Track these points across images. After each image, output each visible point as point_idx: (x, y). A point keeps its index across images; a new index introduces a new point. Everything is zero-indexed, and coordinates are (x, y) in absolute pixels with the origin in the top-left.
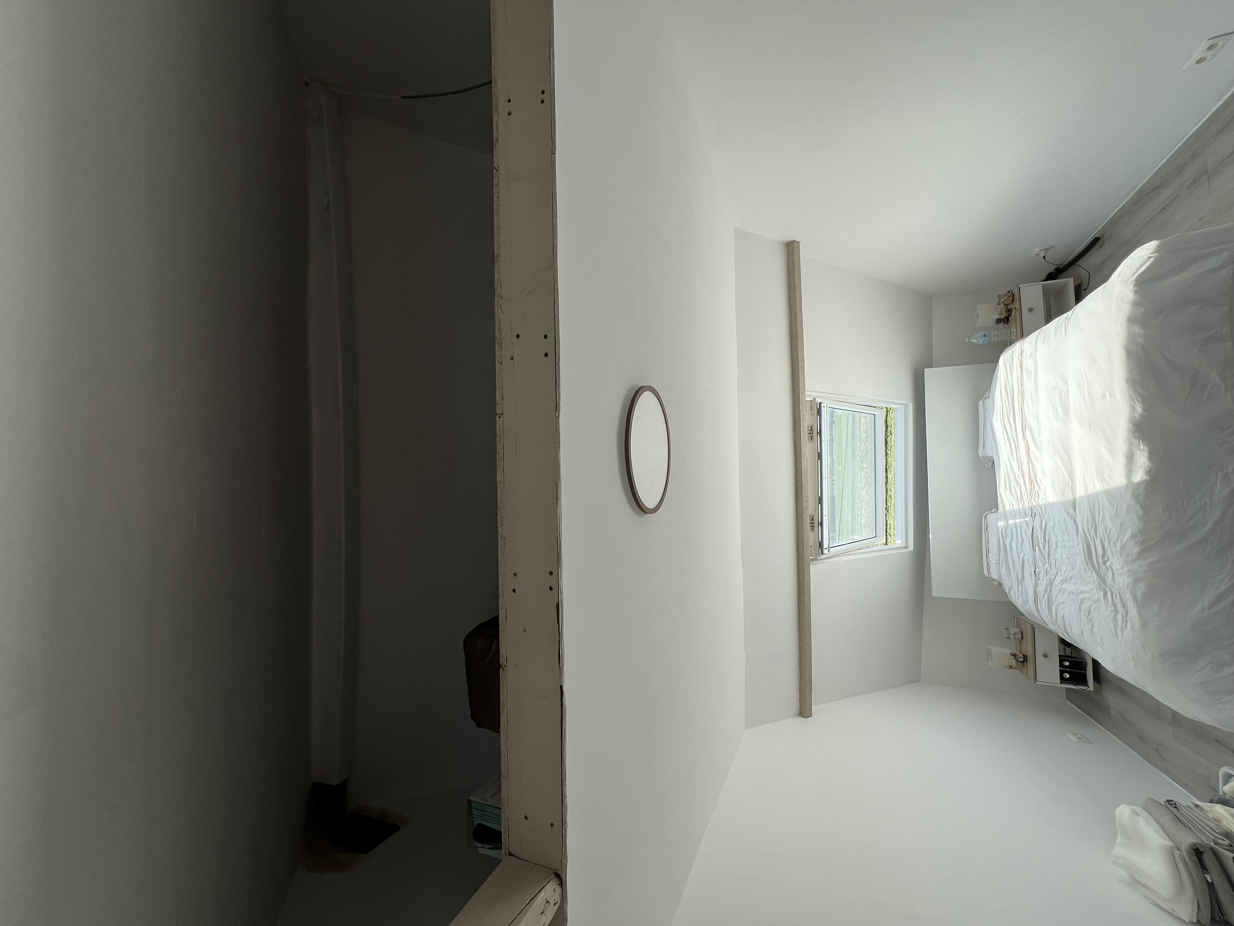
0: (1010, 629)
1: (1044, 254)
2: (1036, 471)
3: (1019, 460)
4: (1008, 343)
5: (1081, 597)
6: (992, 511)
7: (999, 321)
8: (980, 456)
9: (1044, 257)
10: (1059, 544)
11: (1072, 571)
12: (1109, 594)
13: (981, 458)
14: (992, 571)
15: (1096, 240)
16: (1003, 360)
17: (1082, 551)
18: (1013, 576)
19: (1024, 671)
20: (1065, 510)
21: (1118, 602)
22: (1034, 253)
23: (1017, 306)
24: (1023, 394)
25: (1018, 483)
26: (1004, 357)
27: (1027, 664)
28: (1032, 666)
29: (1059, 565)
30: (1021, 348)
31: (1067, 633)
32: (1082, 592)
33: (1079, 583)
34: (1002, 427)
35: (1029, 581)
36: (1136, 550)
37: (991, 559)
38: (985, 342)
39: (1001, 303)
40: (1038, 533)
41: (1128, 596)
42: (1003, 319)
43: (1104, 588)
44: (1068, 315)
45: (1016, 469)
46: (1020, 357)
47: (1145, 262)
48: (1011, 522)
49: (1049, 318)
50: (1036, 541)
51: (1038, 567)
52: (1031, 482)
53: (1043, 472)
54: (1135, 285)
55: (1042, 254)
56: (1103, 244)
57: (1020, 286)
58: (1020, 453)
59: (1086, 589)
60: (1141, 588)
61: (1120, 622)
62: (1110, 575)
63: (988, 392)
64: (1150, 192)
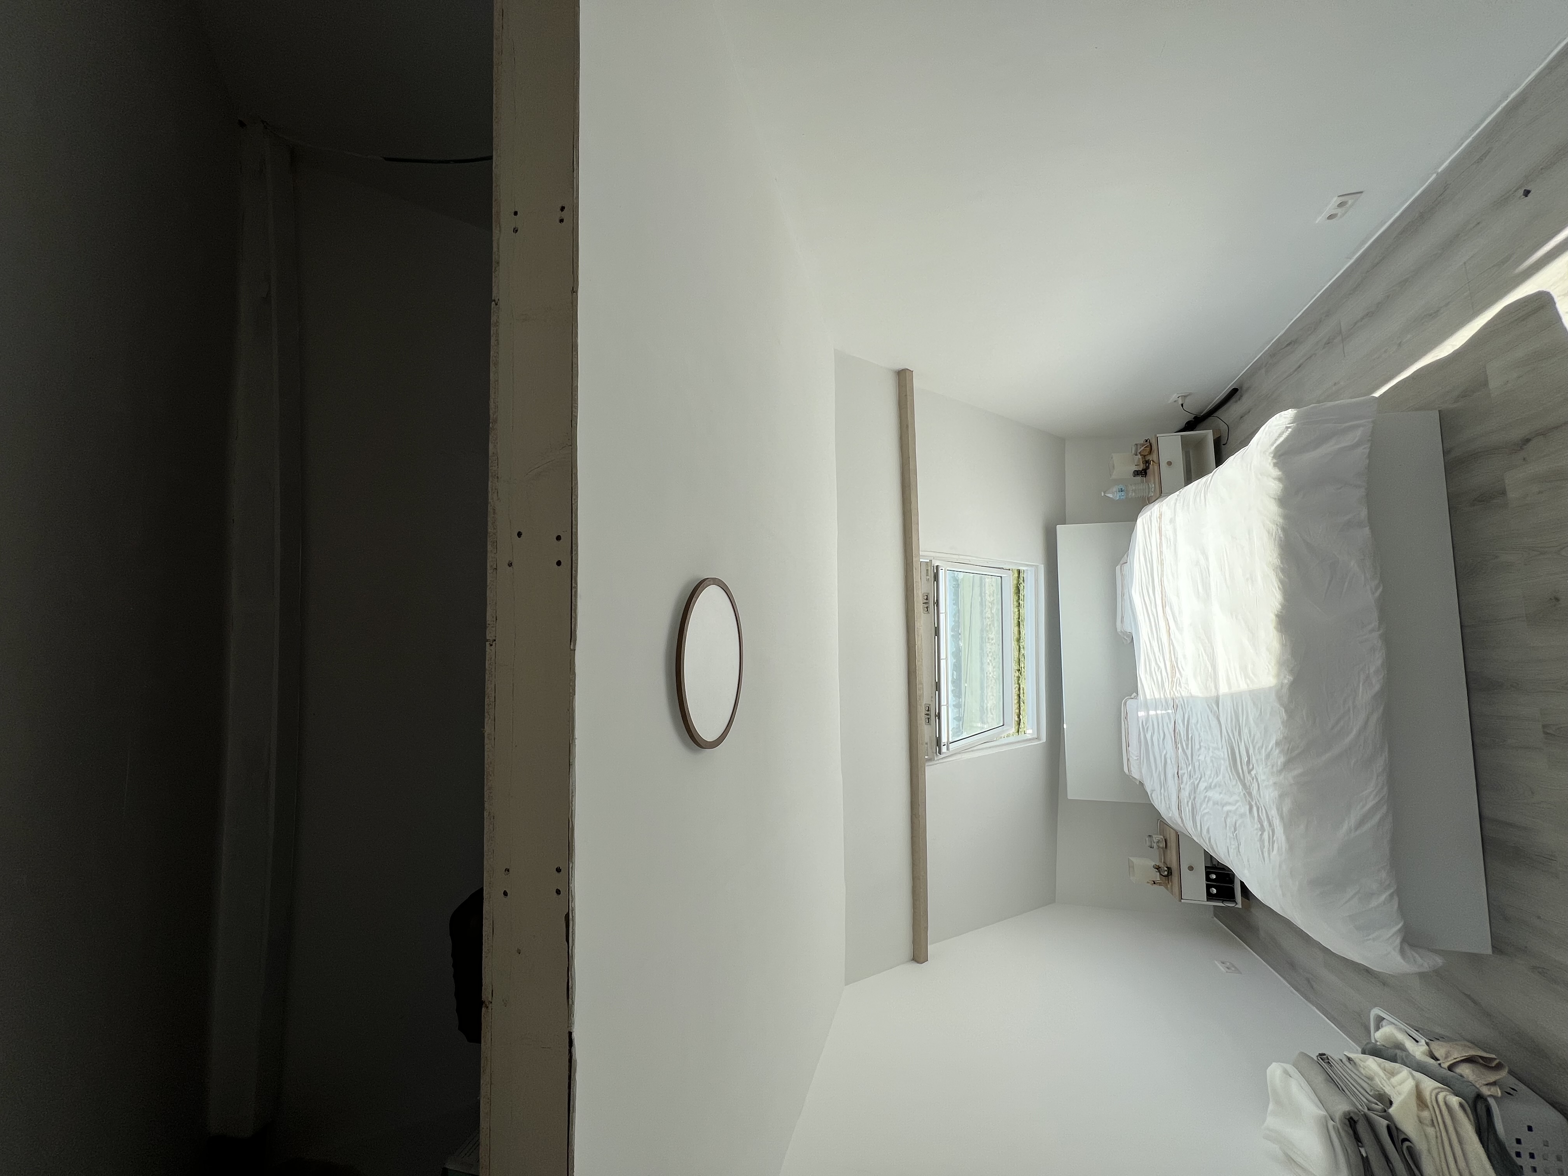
0: (1153, 836)
1: (1182, 401)
2: (1177, 656)
3: (1159, 640)
4: (1146, 501)
5: (1227, 808)
6: (1132, 697)
7: (1137, 473)
8: (1118, 630)
9: (1182, 405)
10: (1202, 744)
11: (1217, 778)
12: (1255, 809)
13: (1120, 634)
14: (1132, 769)
15: (1234, 392)
16: (1139, 521)
17: (1226, 756)
18: (1155, 775)
19: (1169, 886)
20: (1208, 705)
21: (1264, 819)
22: (1171, 400)
23: (1155, 459)
24: (1162, 564)
25: (1159, 667)
26: (1143, 519)
27: (1171, 877)
28: (1177, 878)
29: (1203, 769)
30: (1160, 510)
31: (1213, 848)
32: (1227, 804)
33: (1224, 792)
34: (1141, 600)
35: (1172, 784)
36: (1281, 760)
37: (1131, 755)
38: (1122, 497)
39: (1138, 454)
40: (1181, 728)
41: (1273, 812)
42: (1141, 472)
43: (1249, 801)
44: (1207, 480)
45: (1156, 649)
46: (1159, 521)
47: (1283, 433)
48: (1152, 713)
49: (1189, 480)
50: (1178, 740)
51: (1181, 769)
52: (1173, 667)
53: (1185, 657)
54: (1274, 457)
55: (1180, 402)
56: (1241, 396)
57: (1158, 435)
58: (1160, 632)
59: (1231, 800)
60: (1287, 806)
61: (1266, 843)
62: (1255, 785)
63: (1125, 556)
64: (1286, 346)
